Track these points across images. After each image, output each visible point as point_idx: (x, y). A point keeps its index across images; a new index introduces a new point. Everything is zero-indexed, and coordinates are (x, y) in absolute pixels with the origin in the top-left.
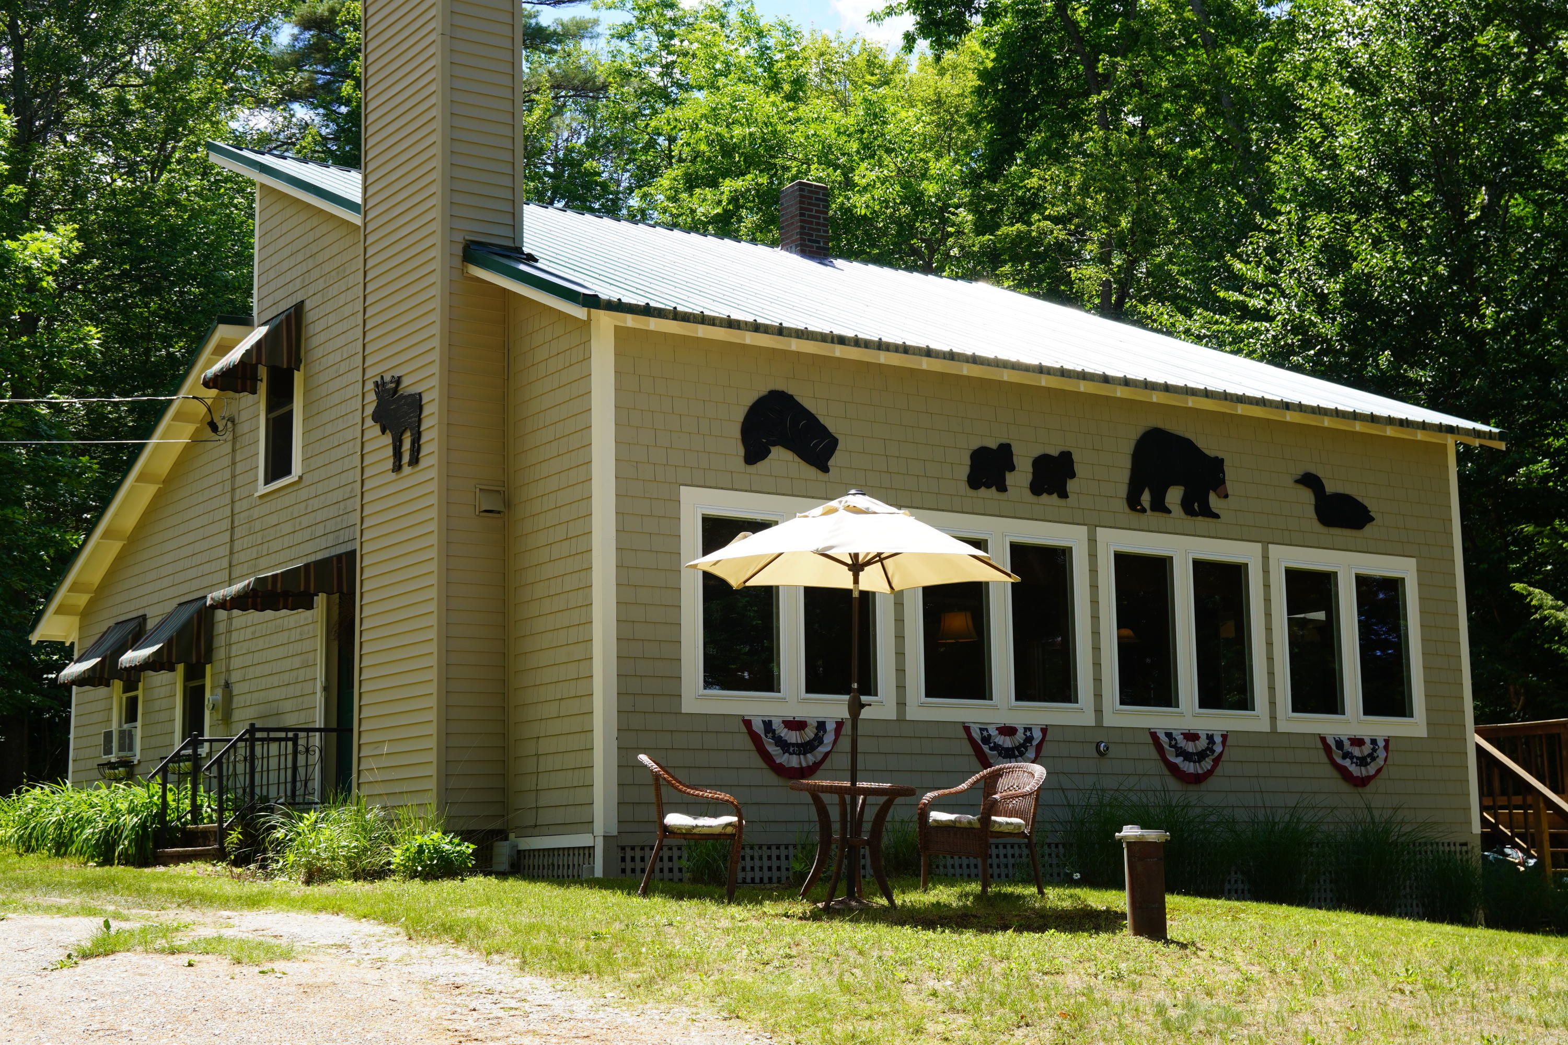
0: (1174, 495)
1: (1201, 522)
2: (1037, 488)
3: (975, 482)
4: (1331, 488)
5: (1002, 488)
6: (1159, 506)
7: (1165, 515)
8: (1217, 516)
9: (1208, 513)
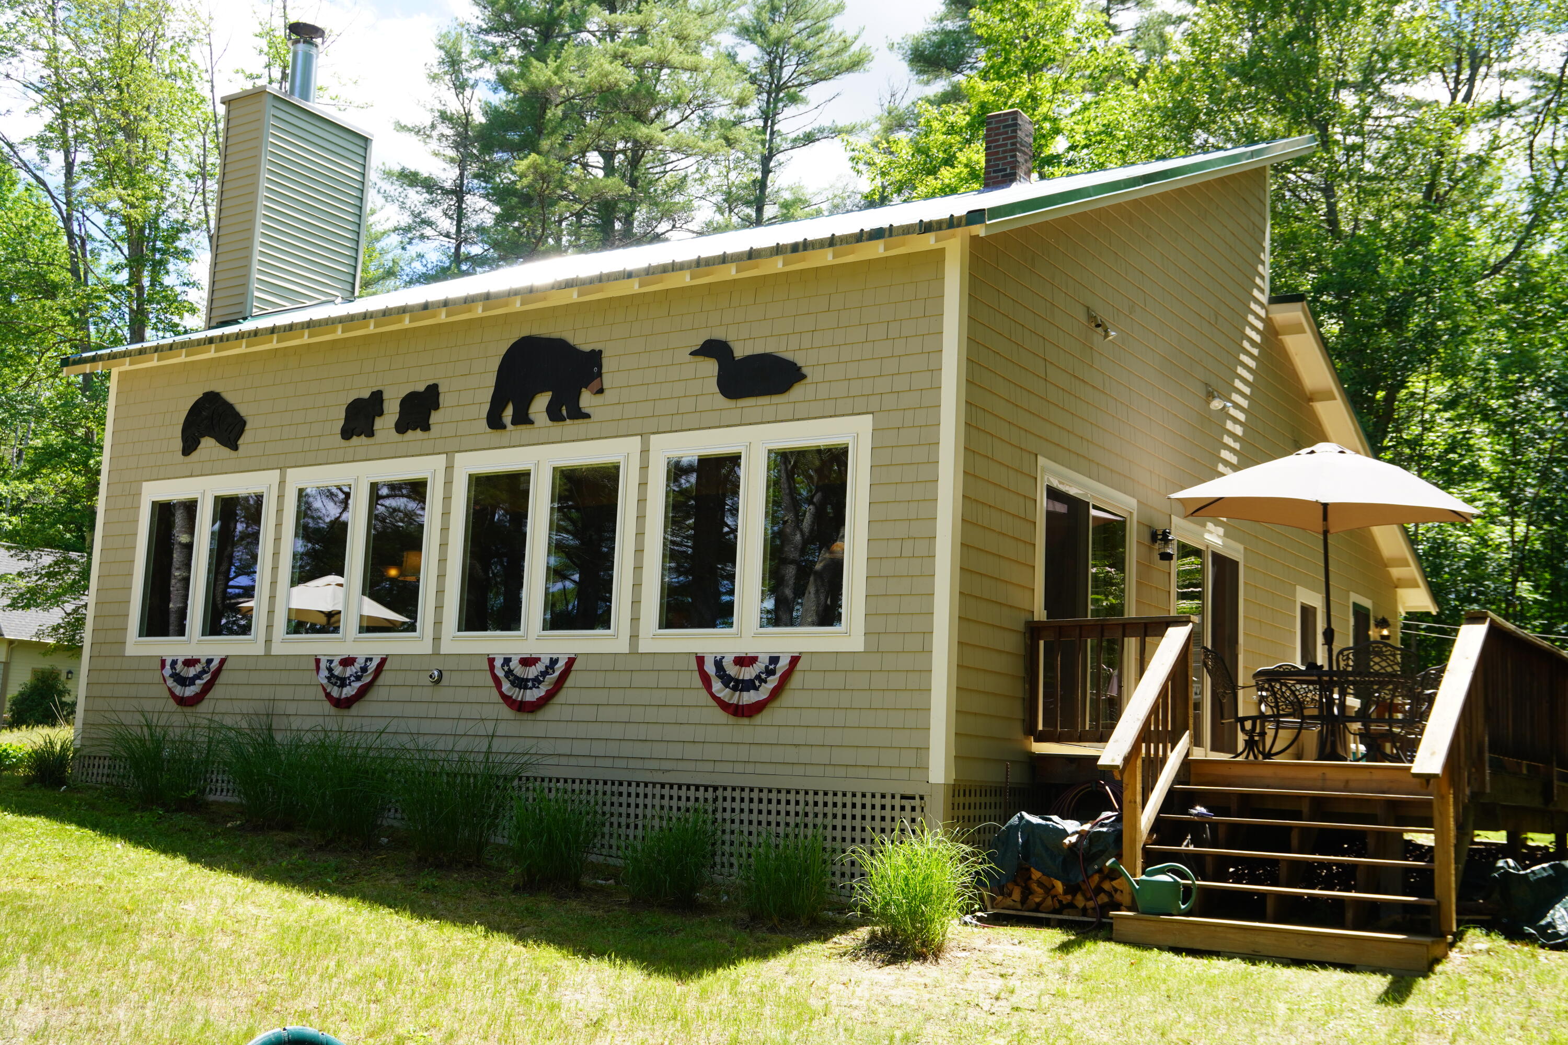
0: (541, 403)
1: (571, 427)
2: (402, 427)
3: (347, 433)
4: (740, 351)
5: (370, 433)
6: (522, 418)
7: (529, 426)
8: (587, 416)
9: (579, 414)
